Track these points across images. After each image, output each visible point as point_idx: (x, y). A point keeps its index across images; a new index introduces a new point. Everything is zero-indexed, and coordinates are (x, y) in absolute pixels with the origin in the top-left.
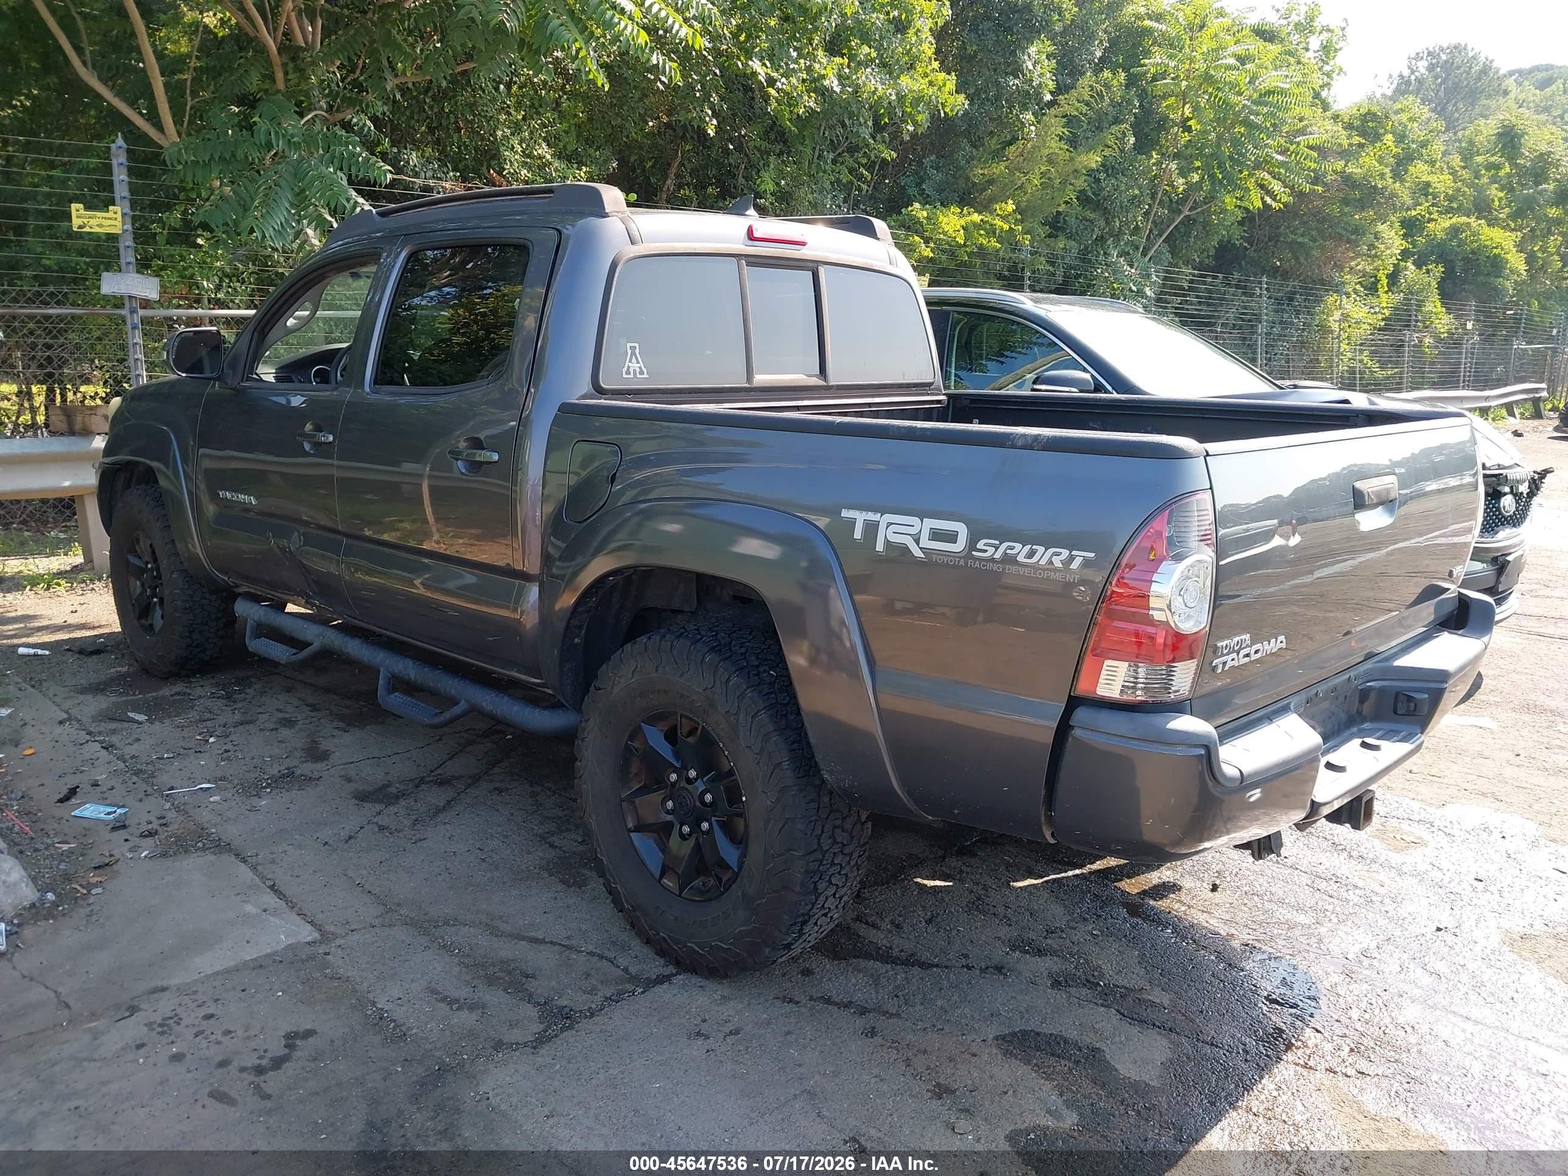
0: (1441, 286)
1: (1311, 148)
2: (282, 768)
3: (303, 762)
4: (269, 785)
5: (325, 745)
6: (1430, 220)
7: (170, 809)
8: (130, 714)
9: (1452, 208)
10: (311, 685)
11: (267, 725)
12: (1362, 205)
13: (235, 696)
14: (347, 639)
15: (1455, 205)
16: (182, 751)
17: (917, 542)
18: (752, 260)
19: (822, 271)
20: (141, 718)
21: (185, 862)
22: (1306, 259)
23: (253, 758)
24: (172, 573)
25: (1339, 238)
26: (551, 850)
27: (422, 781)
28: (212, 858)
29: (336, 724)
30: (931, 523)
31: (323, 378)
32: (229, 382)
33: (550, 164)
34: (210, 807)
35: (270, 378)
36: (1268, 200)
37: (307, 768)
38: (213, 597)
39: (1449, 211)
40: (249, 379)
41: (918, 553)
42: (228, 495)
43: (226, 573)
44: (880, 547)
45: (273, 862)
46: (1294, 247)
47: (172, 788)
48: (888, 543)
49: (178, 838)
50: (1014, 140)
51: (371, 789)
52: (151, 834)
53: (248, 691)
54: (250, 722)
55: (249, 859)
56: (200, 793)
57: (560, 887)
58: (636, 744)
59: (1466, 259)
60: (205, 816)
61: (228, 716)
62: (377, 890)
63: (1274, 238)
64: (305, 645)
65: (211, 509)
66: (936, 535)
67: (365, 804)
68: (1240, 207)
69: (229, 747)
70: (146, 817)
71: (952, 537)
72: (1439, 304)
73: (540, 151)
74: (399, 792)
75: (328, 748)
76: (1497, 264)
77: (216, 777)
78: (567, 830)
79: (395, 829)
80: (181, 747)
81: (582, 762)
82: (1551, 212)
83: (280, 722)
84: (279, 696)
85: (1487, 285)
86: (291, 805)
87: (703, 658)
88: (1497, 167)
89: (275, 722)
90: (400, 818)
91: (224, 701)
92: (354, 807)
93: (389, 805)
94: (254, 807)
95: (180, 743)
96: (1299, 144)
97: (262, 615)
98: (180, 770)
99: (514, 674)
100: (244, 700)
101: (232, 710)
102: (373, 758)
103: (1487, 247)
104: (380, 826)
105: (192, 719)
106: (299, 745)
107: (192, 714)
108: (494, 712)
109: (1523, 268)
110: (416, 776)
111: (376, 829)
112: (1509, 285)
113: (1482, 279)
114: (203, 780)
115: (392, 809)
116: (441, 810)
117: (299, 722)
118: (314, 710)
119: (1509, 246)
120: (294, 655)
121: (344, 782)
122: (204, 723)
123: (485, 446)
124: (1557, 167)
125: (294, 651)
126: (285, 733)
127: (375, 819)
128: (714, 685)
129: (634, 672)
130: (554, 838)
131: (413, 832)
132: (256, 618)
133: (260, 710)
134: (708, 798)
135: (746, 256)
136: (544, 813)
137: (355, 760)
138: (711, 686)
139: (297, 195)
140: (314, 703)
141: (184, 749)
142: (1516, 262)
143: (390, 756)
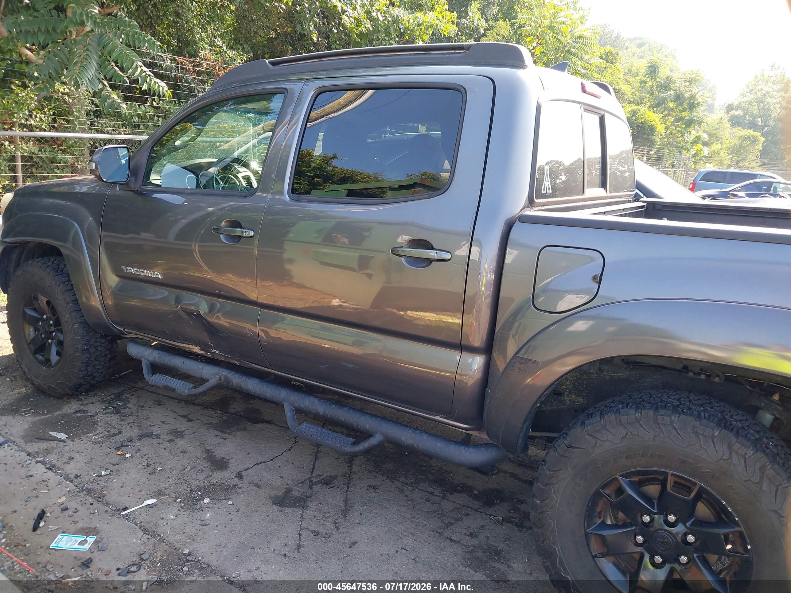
1: (595, 67)
3: (212, 471)
5: (220, 452)
7: (137, 530)
8: (53, 434)
11: (163, 437)
13: (122, 411)
16: (112, 467)
18: (585, 107)
19: (607, 117)
20: (62, 436)
23: (171, 470)
24: (74, 324)
26: (454, 545)
27: (311, 482)
29: (213, 432)
32: (132, 187)
34: (169, 523)
35: (159, 183)
37: (220, 477)
38: (103, 341)
39: (629, 103)
40: (146, 184)
42: (133, 271)
43: (121, 325)
45: (256, 580)
47: (126, 508)
49: (163, 563)
51: (280, 494)
53: (130, 405)
54: (149, 435)
55: (235, 580)
56: (150, 510)
58: (608, 491)
59: (639, 127)
60: (170, 535)
61: (129, 430)
64: (204, 381)
65: (112, 280)
67: (287, 510)
73: (218, 43)
74: (302, 495)
75: (222, 456)
76: (652, 129)
77: (155, 492)
78: (451, 524)
79: (326, 534)
80: (110, 463)
81: (547, 502)
82: (671, 105)
83: (171, 433)
84: (155, 409)
85: (648, 139)
86: (231, 516)
87: (713, 434)
88: (646, 82)
89: (168, 434)
90: (322, 521)
91: (117, 416)
92: (279, 513)
93: (304, 507)
94: (202, 520)
95: (107, 460)
96: (591, 64)
97: (156, 357)
98: (122, 487)
99: (438, 418)
100: (132, 414)
101: (128, 424)
102: (261, 463)
103: (648, 121)
104: (313, 532)
105: (102, 435)
106: (199, 455)
107: (100, 430)
108: (415, 445)
109: (663, 131)
110: (304, 478)
111: (312, 535)
112: (658, 140)
113: (646, 136)
114: (146, 496)
115: (309, 513)
116: (346, 511)
117: (184, 433)
118: (189, 421)
119: (657, 120)
120: (192, 388)
121: (256, 489)
122: (114, 438)
123: (434, 247)
124: (674, 83)
125: (191, 385)
126: (181, 443)
127: (304, 525)
128: (731, 457)
129: (623, 438)
130: (447, 533)
131: (341, 535)
132: (151, 359)
133: (149, 423)
134: (691, 538)
135: (584, 104)
136: (421, 507)
137: (248, 466)
138: (725, 457)
139: (100, 57)
140: (185, 414)
141: (113, 465)
142: (660, 129)
143: (272, 460)
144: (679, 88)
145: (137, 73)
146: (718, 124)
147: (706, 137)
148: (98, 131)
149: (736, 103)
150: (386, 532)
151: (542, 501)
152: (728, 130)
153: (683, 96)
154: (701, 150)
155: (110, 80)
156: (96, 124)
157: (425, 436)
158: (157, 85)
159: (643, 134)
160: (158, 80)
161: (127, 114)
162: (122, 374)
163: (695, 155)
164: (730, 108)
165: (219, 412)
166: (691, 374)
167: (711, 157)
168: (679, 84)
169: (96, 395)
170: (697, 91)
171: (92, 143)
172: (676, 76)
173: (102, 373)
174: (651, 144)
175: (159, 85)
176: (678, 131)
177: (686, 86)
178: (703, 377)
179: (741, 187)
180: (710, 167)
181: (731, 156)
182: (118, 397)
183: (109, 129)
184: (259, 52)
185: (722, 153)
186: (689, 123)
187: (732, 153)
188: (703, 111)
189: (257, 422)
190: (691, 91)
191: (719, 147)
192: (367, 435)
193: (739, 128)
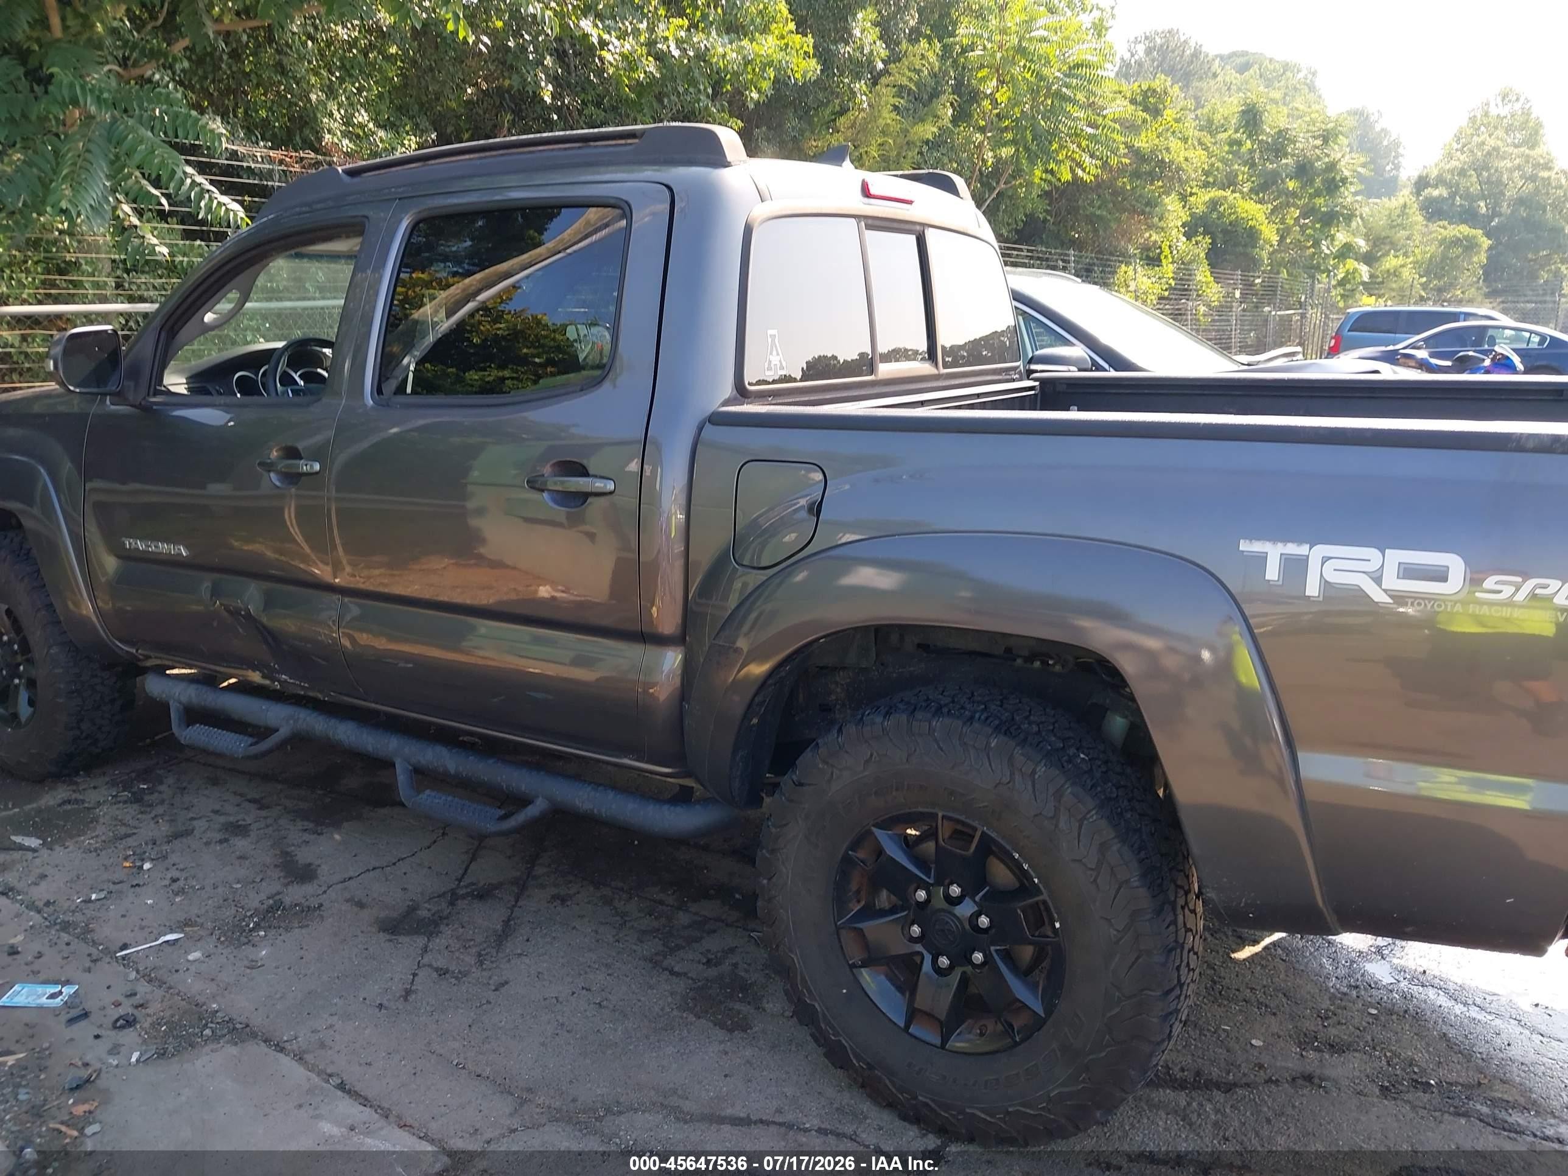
0: (1208, 256)
1: (1114, 121)
2: (263, 896)
3: (286, 885)
4: (257, 926)
5: (304, 856)
6: (1191, 194)
7: (137, 979)
8: (18, 839)
9: (1208, 183)
10: (243, 773)
11: (209, 834)
12: (1152, 177)
13: (146, 798)
14: (333, 722)
15: (1211, 180)
16: (112, 887)
17: (1378, 580)
18: (870, 222)
19: (931, 235)
20: (32, 842)
21: (199, 1063)
22: (1105, 231)
23: (215, 887)
25: (1134, 211)
26: (675, 979)
27: (453, 897)
28: (233, 1050)
29: (300, 824)
30: (1396, 557)
31: (248, 387)
32: (131, 398)
33: (373, 133)
34: (193, 968)
35: (182, 390)
36: (1080, 173)
37: (295, 894)
38: (106, 674)
39: (1206, 185)
40: (157, 393)
41: (1378, 596)
42: (141, 545)
43: (131, 644)
44: (1312, 589)
45: (322, 1045)
46: (1091, 220)
47: (125, 947)
48: (1326, 584)
49: (172, 1026)
50: (843, 111)
51: (395, 915)
52: (129, 1022)
53: (162, 788)
54: (188, 833)
55: (288, 1046)
56: (168, 949)
57: (720, 1034)
58: (861, 854)
59: (1225, 232)
60: (192, 985)
61: (150, 829)
62: (488, 1071)
63: (1073, 210)
64: (270, 731)
65: (110, 563)
66: (1408, 572)
67: (401, 939)
68: (1045, 181)
69: (175, 874)
70: (108, 998)
71: (1440, 575)
72: (1208, 274)
73: (360, 119)
74: (433, 915)
75: (309, 861)
76: (1253, 235)
77: (178, 922)
78: (679, 947)
79: (460, 972)
80: (109, 881)
81: (774, 880)
82: (1291, 185)
83: (227, 829)
84: (206, 792)
85: (1246, 255)
86: (302, 952)
87: (988, 743)
88: (1239, 143)
89: (220, 830)
90: (457, 954)
91: (135, 806)
92: (387, 944)
93: (430, 935)
94: (252, 961)
95: (105, 876)
96: (1105, 117)
97: (193, 695)
98: (123, 916)
99: (626, 761)
100: (162, 802)
101: (153, 819)
102: (374, 869)
103: (1243, 219)
104: (437, 970)
105: (103, 838)
106: (268, 860)
107: (100, 830)
108: (595, 811)
109: (1275, 239)
110: (443, 890)
111: (435, 975)
112: (1265, 255)
113: (1240, 249)
114: (162, 928)
115: (438, 942)
116: (502, 936)
117: (252, 827)
118: (262, 807)
119: (1261, 217)
120: (251, 745)
121: (356, 909)
122: (124, 841)
123: (591, 472)
124: (1294, 142)
125: (250, 740)
126: (241, 844)
127: (426, 960)
128: (1012, 779)
129: (867, 762)
130: (670, 961)
131: (485, 973)
132: (184, 699)
133: (191, 815)
134: (984, 921)
135: (866, 217)
136: (636, 925)
137: (352, 874)
138: (1005, 780)
139: (112, 163)
140: (257, 797)
141: (114, 883)
142: (1269, 233)
143: (394, 864)
144: (1303, 150)
145: (185, 188)
146: (1398, 216)
147: (1362, 244)
148: (131, 299)
149: (1434, 173)
150: (563, 965)
151: (770, 879)
152: (1419, 227)
153: (1312, 165)
154: (1355, 270)
155: (134, 201)
156: (126, 285)
157: (611, 795)
158: (223, 208)
159: (1236, 245)
160: (224, 199)
161: (185, 264)
162: (157, 738)
163: (1342, 283)
164: (1422, 183)
165: (319, 792)
166: (1019, 661)
167: (1382, 283)
168: (1304, 143)
169: (104, 774)
170: (1339, 155)
171: (123, 322)
172: (1297, 128)
173: (109, 733)
174: (1250, 264)
175: (227, 209)
176: (1310, 236)
177: (1318, 148)
178: (1037, 664)
179: (1425, 340)
180: (1368, 304)
181: (1424, 279)
182: (145, 775)
183: (151, 293)
184: (450, 129)
185: (1406, 273)
186: (1329, 220)
187: (1427, 273)
188: (1356, 194)
189: (383, 805)
190: (1328, 155)
191: (1401, 260)
192: (523, 801)
193: (1441, 223)
